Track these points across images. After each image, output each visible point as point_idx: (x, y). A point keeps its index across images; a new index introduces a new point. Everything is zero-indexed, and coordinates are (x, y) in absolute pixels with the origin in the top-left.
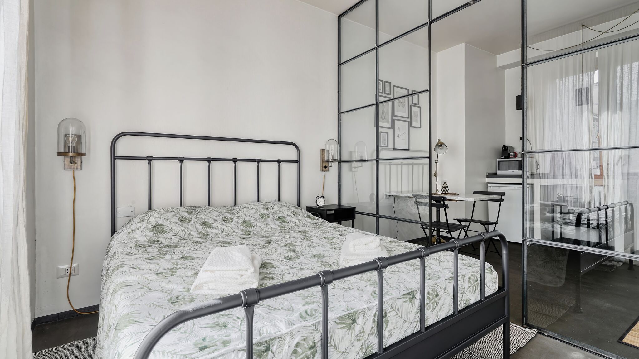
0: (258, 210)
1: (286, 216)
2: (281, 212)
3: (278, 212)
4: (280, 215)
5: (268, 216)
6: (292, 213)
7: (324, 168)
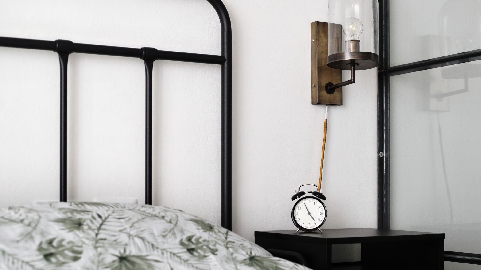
0: (35, 228)
1: (154, 255)
2: (137, 240)
3: (124, 238)
4: (132, 251)
5: (74, 252)
6: (182, 243)
7: (324, 93)
